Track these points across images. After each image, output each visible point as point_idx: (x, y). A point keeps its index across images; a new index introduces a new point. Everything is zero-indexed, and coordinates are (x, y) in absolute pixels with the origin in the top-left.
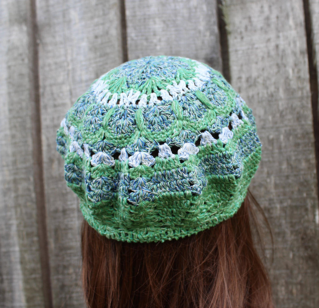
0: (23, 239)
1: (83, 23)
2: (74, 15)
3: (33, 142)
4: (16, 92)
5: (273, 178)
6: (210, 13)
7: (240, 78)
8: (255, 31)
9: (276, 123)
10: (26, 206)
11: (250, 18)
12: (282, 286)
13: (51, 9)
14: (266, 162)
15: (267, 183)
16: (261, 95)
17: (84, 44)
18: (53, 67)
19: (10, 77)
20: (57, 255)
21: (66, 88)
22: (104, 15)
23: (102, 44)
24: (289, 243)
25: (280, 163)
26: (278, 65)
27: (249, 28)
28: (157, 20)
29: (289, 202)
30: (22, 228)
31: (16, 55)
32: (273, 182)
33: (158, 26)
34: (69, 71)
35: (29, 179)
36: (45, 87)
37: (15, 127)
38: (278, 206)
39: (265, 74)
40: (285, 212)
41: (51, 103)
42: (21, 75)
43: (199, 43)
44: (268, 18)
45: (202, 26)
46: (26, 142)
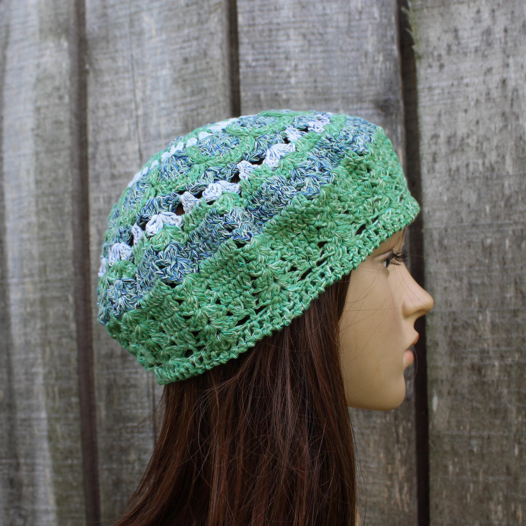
0: (54, 399)
1: (164, 37)
2: (149, 22)
3: (75, 238)
4: (48, 151)
5: (488, 314)
6: (385, 21)
7: (436, 136)
8: (465, 54)
9: (498, 217)
10: (60, 345)
11: (456, 31)
12: (498, 503)
13: (109, 11)
14: (477, 285)
15: (477, 321)
16: (471, 167)
17: (165, 72)
18: (112, 111)
19: (38, 127)
20: (109, 430)
21: (132, 147)
22: (200, 22)
23: (195, 72)
24: (514, 429)
25: (503, 289)
26: (503, 114)
27: (454, 48)
28: (291, 32)
29: (517, 356)
30: (53, 382)
31: (49, 89)
32: (489, 320)
33: (293, 43)
34: (137, 117)
35: (67, 300)
36: (97, 144)
37: (46, 210)
38: (497, 363)
39: (481, 132)
40: (509, 375)
41: (107, 171)
42: (58, 123)
43: (365, 74)
44: (488, 32)
45: (370, 44)
46: (63, 236)
